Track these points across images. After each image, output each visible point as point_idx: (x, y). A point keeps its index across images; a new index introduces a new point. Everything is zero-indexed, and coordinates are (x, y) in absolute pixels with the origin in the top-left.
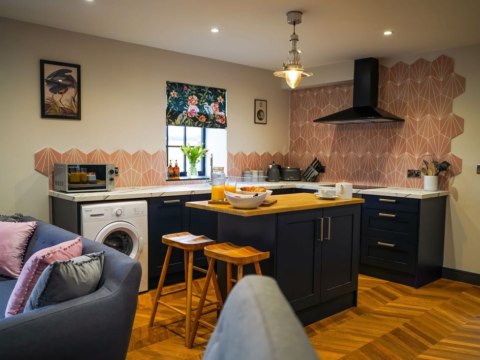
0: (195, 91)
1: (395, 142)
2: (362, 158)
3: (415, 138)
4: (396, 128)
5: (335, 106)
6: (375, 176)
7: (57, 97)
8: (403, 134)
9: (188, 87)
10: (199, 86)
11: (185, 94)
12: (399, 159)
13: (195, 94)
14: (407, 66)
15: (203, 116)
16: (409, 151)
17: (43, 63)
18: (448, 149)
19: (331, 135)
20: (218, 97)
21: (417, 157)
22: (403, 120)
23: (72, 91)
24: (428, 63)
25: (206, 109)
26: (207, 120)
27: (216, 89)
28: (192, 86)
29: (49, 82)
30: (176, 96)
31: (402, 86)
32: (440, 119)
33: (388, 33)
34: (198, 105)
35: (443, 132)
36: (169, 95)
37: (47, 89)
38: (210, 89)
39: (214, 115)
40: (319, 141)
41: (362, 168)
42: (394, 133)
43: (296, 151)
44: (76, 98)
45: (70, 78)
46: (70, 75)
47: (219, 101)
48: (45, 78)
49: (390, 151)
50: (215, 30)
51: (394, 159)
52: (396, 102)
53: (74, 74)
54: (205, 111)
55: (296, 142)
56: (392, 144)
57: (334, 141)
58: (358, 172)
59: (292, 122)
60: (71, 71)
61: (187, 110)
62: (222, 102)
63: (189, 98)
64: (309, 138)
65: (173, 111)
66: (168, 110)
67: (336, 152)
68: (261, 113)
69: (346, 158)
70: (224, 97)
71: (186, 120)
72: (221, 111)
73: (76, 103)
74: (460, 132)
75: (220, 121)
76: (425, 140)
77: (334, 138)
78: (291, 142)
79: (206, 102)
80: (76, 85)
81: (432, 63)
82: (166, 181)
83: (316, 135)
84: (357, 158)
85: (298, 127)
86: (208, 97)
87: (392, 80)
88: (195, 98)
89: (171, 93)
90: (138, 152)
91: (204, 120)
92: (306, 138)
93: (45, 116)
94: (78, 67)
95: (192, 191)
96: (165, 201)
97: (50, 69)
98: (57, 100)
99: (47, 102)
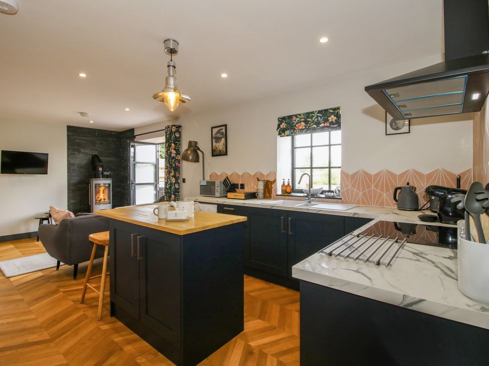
0: (304, 118)
9: (297, 117)
10: (307, 113)
11: (294, 123)
13: (303, 121)
17: (212, 128)
20: (330, 117)
27: (326, 110)
28: (300, 115)
29: (215, 138)
30: (284, 127)
36: (279, 127)
37: (214, 141)
38: (320, 112)
45: (222, 133)
47: (330, 121)
48: (213, 136)
50: (224, 75)
53: (224, 131)
60: (222, 129)
62: (334, 120)
63: (297, 125)
68: (398, 122)
70: (337, 115)
79: (314, 124)
80: (224, 136)
82: (276, 195)
86: (318, 120)
88: (303, 124)
89: (281, 126)
93: (213, 155)
94: (226, 126)
95: (244, 204)
96: (225, 208)
97: (215, 131)
98: (217, 146)
99: (214, 148)
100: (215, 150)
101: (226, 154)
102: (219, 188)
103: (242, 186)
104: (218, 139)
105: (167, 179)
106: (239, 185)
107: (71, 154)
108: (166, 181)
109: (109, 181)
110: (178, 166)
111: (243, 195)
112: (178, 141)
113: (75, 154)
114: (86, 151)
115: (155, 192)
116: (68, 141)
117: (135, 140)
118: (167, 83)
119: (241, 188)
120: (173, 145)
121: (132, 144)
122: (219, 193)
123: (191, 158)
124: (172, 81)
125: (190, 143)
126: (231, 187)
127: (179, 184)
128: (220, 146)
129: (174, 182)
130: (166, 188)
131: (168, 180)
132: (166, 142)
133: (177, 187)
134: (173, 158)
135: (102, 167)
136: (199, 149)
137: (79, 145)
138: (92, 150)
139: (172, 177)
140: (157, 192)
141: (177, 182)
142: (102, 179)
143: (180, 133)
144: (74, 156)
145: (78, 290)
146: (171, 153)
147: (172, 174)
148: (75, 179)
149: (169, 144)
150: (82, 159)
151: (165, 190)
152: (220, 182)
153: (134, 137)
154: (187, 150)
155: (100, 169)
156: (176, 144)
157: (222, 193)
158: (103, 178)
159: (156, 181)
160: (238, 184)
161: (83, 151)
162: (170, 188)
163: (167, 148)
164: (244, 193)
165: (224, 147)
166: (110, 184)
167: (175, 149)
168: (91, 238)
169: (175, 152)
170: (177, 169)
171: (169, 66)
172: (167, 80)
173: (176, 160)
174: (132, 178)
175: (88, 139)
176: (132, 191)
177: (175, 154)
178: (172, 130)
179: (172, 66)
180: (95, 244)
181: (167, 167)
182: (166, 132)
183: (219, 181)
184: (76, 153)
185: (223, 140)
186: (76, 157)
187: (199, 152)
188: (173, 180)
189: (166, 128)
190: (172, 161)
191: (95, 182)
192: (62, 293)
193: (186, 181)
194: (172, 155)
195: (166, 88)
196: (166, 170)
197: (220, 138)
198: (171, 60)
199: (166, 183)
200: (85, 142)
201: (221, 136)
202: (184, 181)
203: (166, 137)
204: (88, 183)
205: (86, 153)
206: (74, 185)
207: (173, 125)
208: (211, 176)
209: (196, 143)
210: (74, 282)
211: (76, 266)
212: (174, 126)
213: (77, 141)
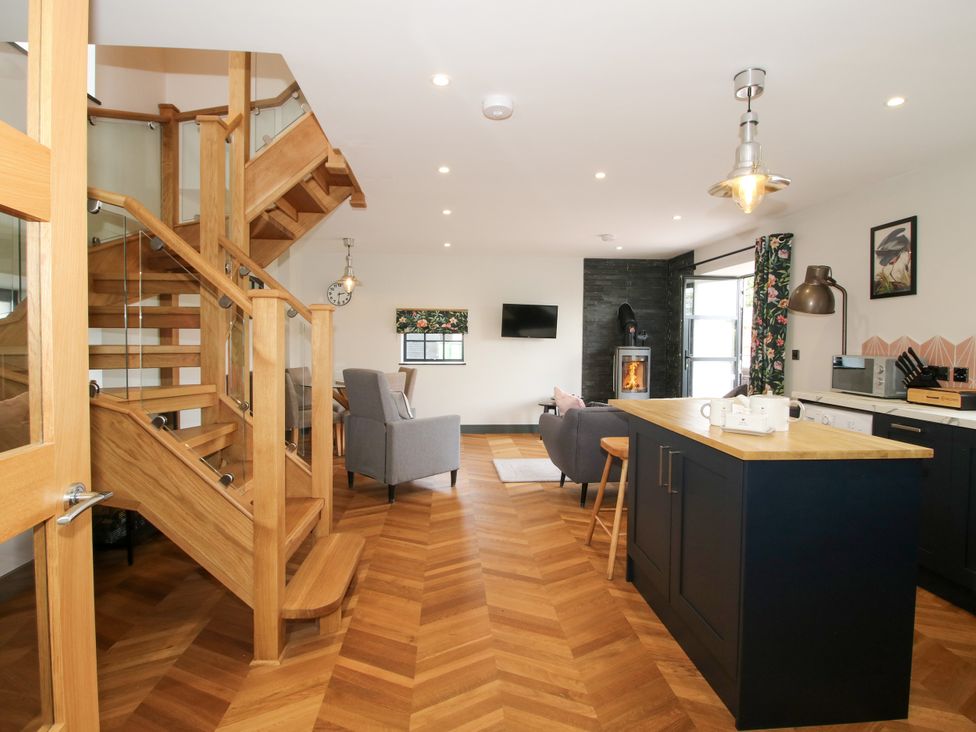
17: (873, 231)
29: (879, 253)
37: (877, 261)
45: (902, 241)
46: (903, 235)
48: (876, 249)
53: (908, 234)
60: (903, 230)
80: (909, 247)
93: (874, 296)
94: (913, 220)
95: (953, 419)
96: (894, 425)
97: (881, 236)
98: (887, 273)
99: (876, 279)
100: (879, 283)
101: (912, 290)
102: (883, 376)
103: (961, 375)
104: (888, 256)
105: (757, 350)
106: (951, 371)
107: (590, 305)
108: (754, 354)
109: (645, 352)
110: (781, 323)
111: (959, 397)
112: (783, 267)
113: (593, 305)
114: (611, 299)
115: (733, 377)
116: (585, 284)
117: (696, 273)
118: (738, 158)
119: (956, 379)
120: (772, 277)
121: (688, 281)
122: (883, 387)
123: (811, 303)
124: (748, 153)
125: (811, 271)
126: (920, 374)
127: (783, 361)
128: (897, 270)
129: (771, 356)
130: (753, 370)
131: (757, 353)
132: (756, 273)
133: (778, 367)
134: (772, 305)
135: (635, 326)
136: (834, 283)
137: (601, 289)
138: (620, 297)
139: (768, 345)
140: (736, 377)
141: (778, 357)
142: (633, 347)
143: (789, 249)
144: (593, 308)
145: (584, 524)
146: (767, 295)
147: (768, 340)
148: (594, 348)
149: (762, 277)
150: (606, 313)
151: (751, 374)
152: (888, 362)
153: (694, 267)
154: (803, 287)
155: (632, 330)
156: (778, 276)
157: (894, 387)
158: (635, 345)
159: (736, 355)
160: (946, 369)
161: (606, 299)
162: (763, 369)
163: (758, 284)
164: (961, 393)
165: (908, 274)
166: (647, 357)
167: (776, 287)
168: (605, 444)
169: (776, 293)
170: (779, 330)
171: (743, 124)
172: (738, 152)
173: (779, 309)
174: (685, 348)
175: (615, 277)
176: (685, 372)
177: (777, 297)
178: (770, 247)
179: (751, 122)
180: (609, 456)
181: (757, 324)
182: (757, 252)
183: (885, 359)
184: (596, 303)
185: (905, 257)
186: (595, 311)
187: (833, 290)
188: (770, 353)
189: (757, 243)
190: (767, 313)
191: (623, 352)
192: (563, 522)
193: (801, 355)
194: (770, 300)
195: (736, 168)
196: (755, 332)
197: (897, 254)
198: (749, 111)
199: (754, 360)
200: (609, 283)
201: (899, 247)
202: (796, 355)
203: (757, 262)
204: (612, 354)
205: (610, 302)
206: (592, 356)
207: (772, 236)
208: (865, 346)
209: (826, 270)
210: (581, 510)
211: (585, 486)
212: (776, 236)
213: (598, 283)
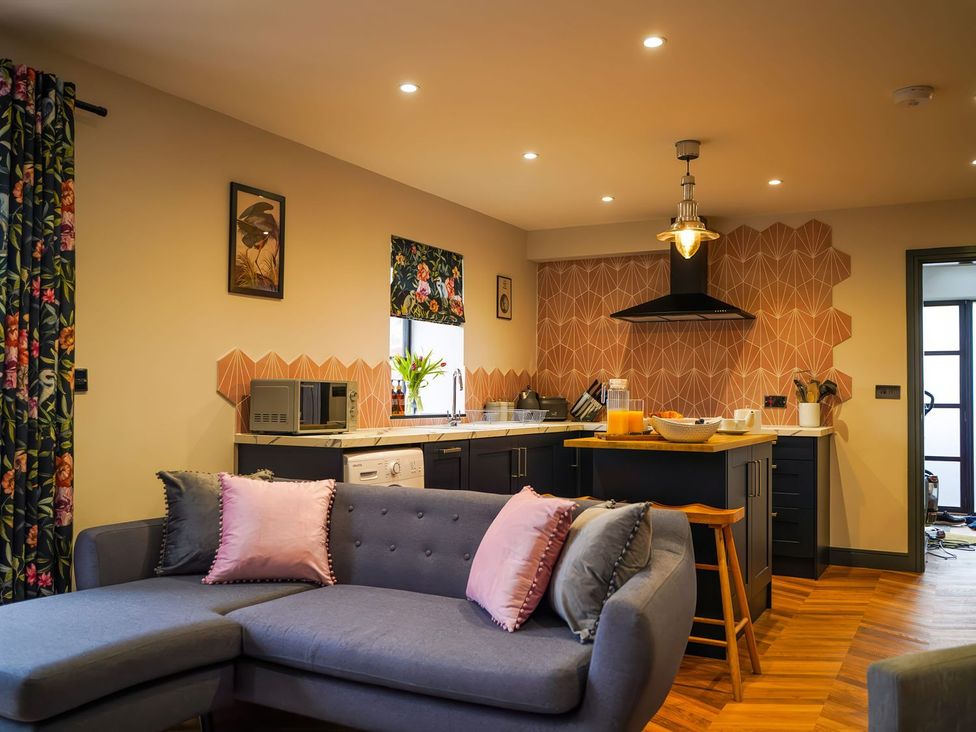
0: (426, 255)
1: (740, 351)
2: (683, 379)
3: (774, 345)
4: (741, 329)
5: (629, 291)
6: (707, 408)
7: (252, 253)
8: (752, 338)
9: (417, 249)
10: (430, 248)
11: (414, 260)
12: (749, 379)
13: (425, 262)
14: (756, 233)
15: (434, 301)
16: (767, 366)
17: (234, 188)
18: (829, 363)
19: (622, 340)
20: (453, 268)
21: (779, 376)
22: (754, 318)
23: (272, 245)
24: (790, 230)
25: (439, 288)
26: (440, 310)
27: (450, 254)
28: (421, 246)
29: (244, 226)
30: (403, 263)
31: (747, 264)
32: (814, 316)
33: (775, 182)
34: (429, 281)
35: (820, 335)
36: (394, 261)
37: (239, 236)
38: (445, 253)
39: (449, 300)
40: (598, 352)
41: (682, 395)
42: (739, 338)
43: (550, 367)
44: (277, 258)
45: (269, 220)
46: (271, 215)
47: (454, 276)
48: (237, 218)
49: (732, 367)
50: (530, 156)
51: (739, 380)
52: (739, 288)
53: (275, 213)
54: (439, 293)
55: (551, 353)
56: (735, 354)
57: (628, 351)
58: (674, 402)
59: (542, 317)
60: (271, 208)
61: (416, 289)
62: (458, 278)
63: (419, 267)
64: (578, 346)
65: (398, 289)
66: (393, 286)
67: (632, 370)
68: (505, 301)
69: (651, 380)
70: (460, 270)
71: (415, 306)
72: (457, 294)
73: (277, 268)
74: (847, 336)
75: (455, 310)
76: (790, 349)
77: (629, 345)
78: (541, 355)
79: (439, 275)
80: (277, 234)
81: (798, 230)
82: (391, 418)
83: (593, 341)
84: (674, 379)
85: (556, 328)
86: (441, 268)
87: (732, 253)
88: (426, 268)
89: (397, 258)
90: (356, 363)
91: (436, 308)
92: (571, 346)
93: (234, 289)
94: (281, 200)
98: (252, 260)
99: (239, 262)
100: (241, 270)
101: (278, 294)
102: (356, 404)
104: (253, 235)
128: (261, 259)
185: (271, 242)
193: (91, 381)
197: (263, 236)
201: (265, 228)
208: (223, 364)
